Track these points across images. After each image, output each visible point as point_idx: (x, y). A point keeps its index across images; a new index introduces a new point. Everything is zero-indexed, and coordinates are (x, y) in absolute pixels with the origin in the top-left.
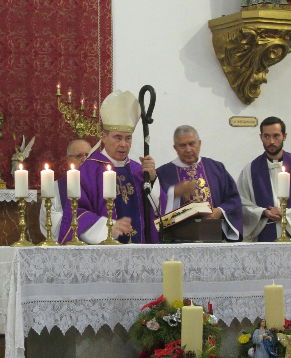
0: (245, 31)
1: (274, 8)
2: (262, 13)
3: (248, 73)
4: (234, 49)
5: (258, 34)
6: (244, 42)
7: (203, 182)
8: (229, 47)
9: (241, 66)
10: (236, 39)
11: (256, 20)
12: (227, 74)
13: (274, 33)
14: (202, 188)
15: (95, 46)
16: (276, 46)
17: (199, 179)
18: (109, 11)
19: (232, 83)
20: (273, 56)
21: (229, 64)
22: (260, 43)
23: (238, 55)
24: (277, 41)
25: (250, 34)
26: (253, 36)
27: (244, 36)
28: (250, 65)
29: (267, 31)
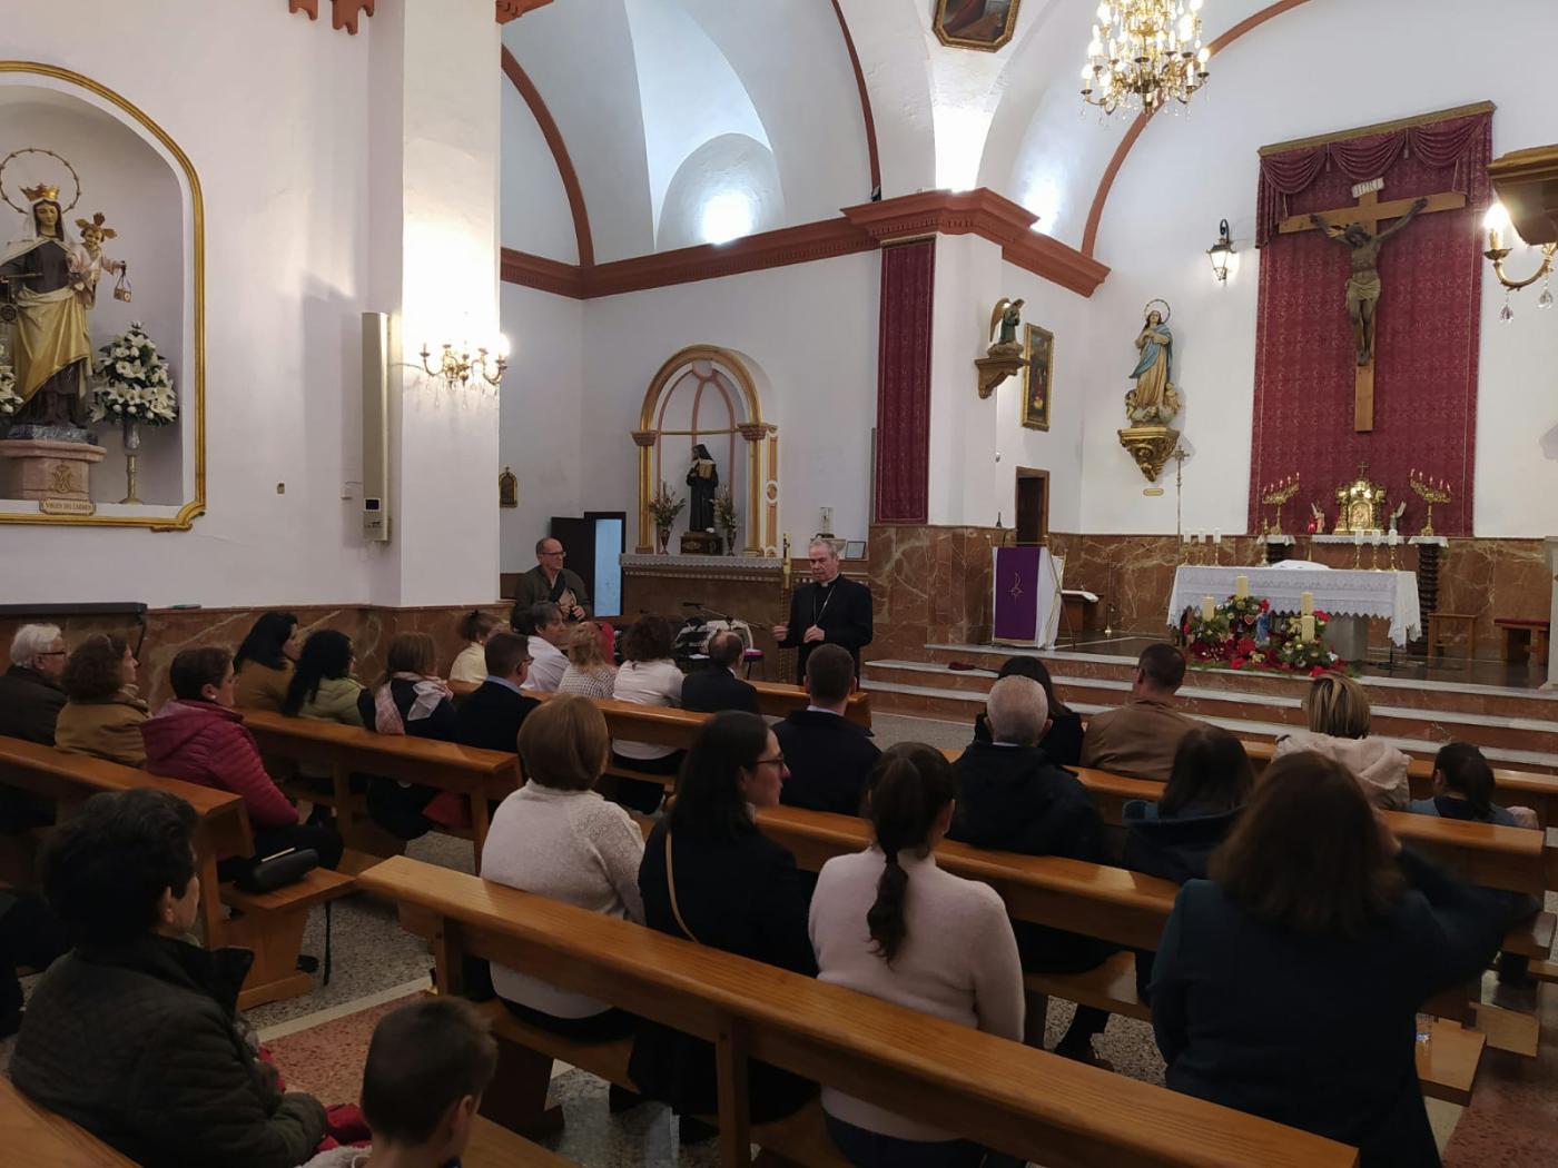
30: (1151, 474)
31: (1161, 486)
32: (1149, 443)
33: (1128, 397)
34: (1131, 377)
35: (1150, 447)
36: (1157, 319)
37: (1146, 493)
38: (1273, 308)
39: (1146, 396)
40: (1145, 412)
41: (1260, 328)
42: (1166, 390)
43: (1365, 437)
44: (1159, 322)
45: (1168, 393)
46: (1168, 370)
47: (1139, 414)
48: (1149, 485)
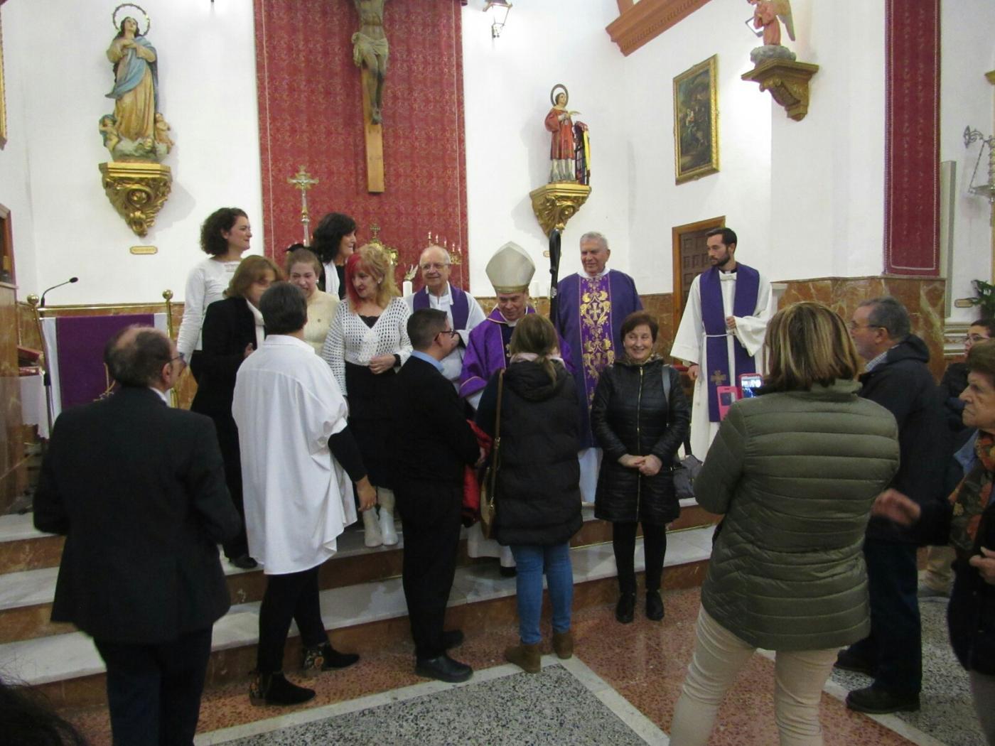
0: (548, 197)
1: (566, 183)
2: (558, 186)
3: (553, 224)
4: (543, 209)
5: (557, 199)
6: (548, 204)
7: (604, 295)
8: (541, 208)
9: (549, 220)
10: (544, 202)
11: (555, 190)
12: (541, 225)
13: (567, 198)
14: (602, 301)
15: (456, 210)
16: (569, 206)
17: (601, 292)
18: (465, 187)
19: (544, 230)
20: (567, 213)
21: (542, 218)
22: (558, 204)
23: (546, 212)
24: (569, 203)
25: (551, 199)
26: (553, 200)
27: (548, 201)
28: (554, 219)
29: (562, 197)
30: (140, 228)
31: (153, 243)
32: (148, 185)
33: (103, 122)
34: (108, 96)
35: (147, 189)
36: (134, 28)
37: (133, 251)
38: (273, 48)
39: (134, 124)
40: (136, 143)
41: (259, 67)
42: (155, 121)
43: (375, 200)
44: (137, 34)
45: (160, 125)
46: (156, 97)
47: (127, 146)
48: (137, 241)
